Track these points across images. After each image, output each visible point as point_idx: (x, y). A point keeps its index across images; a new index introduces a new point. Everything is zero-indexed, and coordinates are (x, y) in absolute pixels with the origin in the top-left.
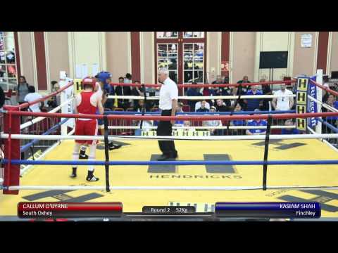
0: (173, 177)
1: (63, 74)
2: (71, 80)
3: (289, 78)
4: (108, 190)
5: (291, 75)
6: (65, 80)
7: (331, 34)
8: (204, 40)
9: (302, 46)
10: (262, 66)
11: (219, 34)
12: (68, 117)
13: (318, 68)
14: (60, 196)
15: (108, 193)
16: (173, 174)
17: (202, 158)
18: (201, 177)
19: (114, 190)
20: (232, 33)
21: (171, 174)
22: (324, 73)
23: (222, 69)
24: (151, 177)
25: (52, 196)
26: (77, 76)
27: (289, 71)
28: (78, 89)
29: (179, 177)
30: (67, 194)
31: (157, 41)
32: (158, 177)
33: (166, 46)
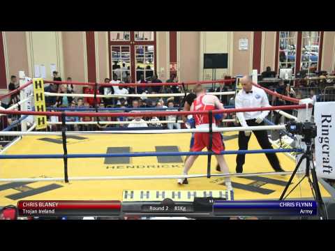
0: (128, 167)
1: (22, 74)
2: (30, 79)
3: (229, 78)
4: (67, 181)
5: (231, 75)
6: (24, 79)
7: (263, 33)
8: (154, 43)
9: (240, 49)
10: (206, 67)
11: (168, 33)
12: (27, 114)
13: (254, 68)
14: (21, 187)
15: (67, 184)
16: (128, 165)
17: (154, 150)
18: (153, 167)
19: (73, 180)
20: (178, 33)
21: (125, 165)
22: (259, 72)
23: (171, 69)
24: (108, 168)
25: (14, 188)
26: (36, 76)
27: (229, 71)
28: (36, 88)
29: (133, 167)
30: (28, 185)
31: (110, 43)
32: (113, 167)
33: (119, 48)
